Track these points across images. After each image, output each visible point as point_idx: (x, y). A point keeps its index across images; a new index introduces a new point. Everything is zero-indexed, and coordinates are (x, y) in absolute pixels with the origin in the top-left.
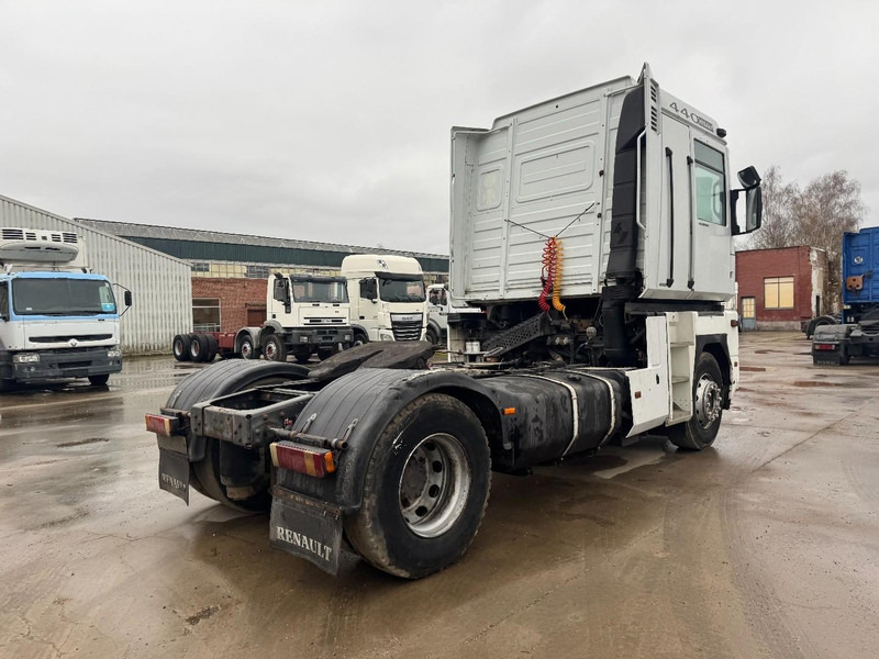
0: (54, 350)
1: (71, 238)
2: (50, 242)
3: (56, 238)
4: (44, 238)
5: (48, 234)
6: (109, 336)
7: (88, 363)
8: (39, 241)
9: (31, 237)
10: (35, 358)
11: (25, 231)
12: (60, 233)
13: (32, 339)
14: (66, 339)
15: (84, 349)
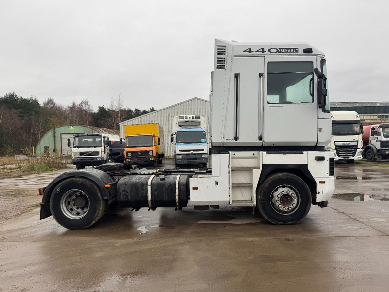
0: (186, 154)
1: (198, 117)
2: (191, 119)
3: (193, 118)
4: (190, 118)
5: (191, 116)
6: (203, 150)
7: (196, 159)
8: (188, 119)
9: (186, 118)
10: (181, 157)
11: (185, 116)
12: (195, 116)
13: (180, 151)
14: (190, 151)
15: (195, 154)
